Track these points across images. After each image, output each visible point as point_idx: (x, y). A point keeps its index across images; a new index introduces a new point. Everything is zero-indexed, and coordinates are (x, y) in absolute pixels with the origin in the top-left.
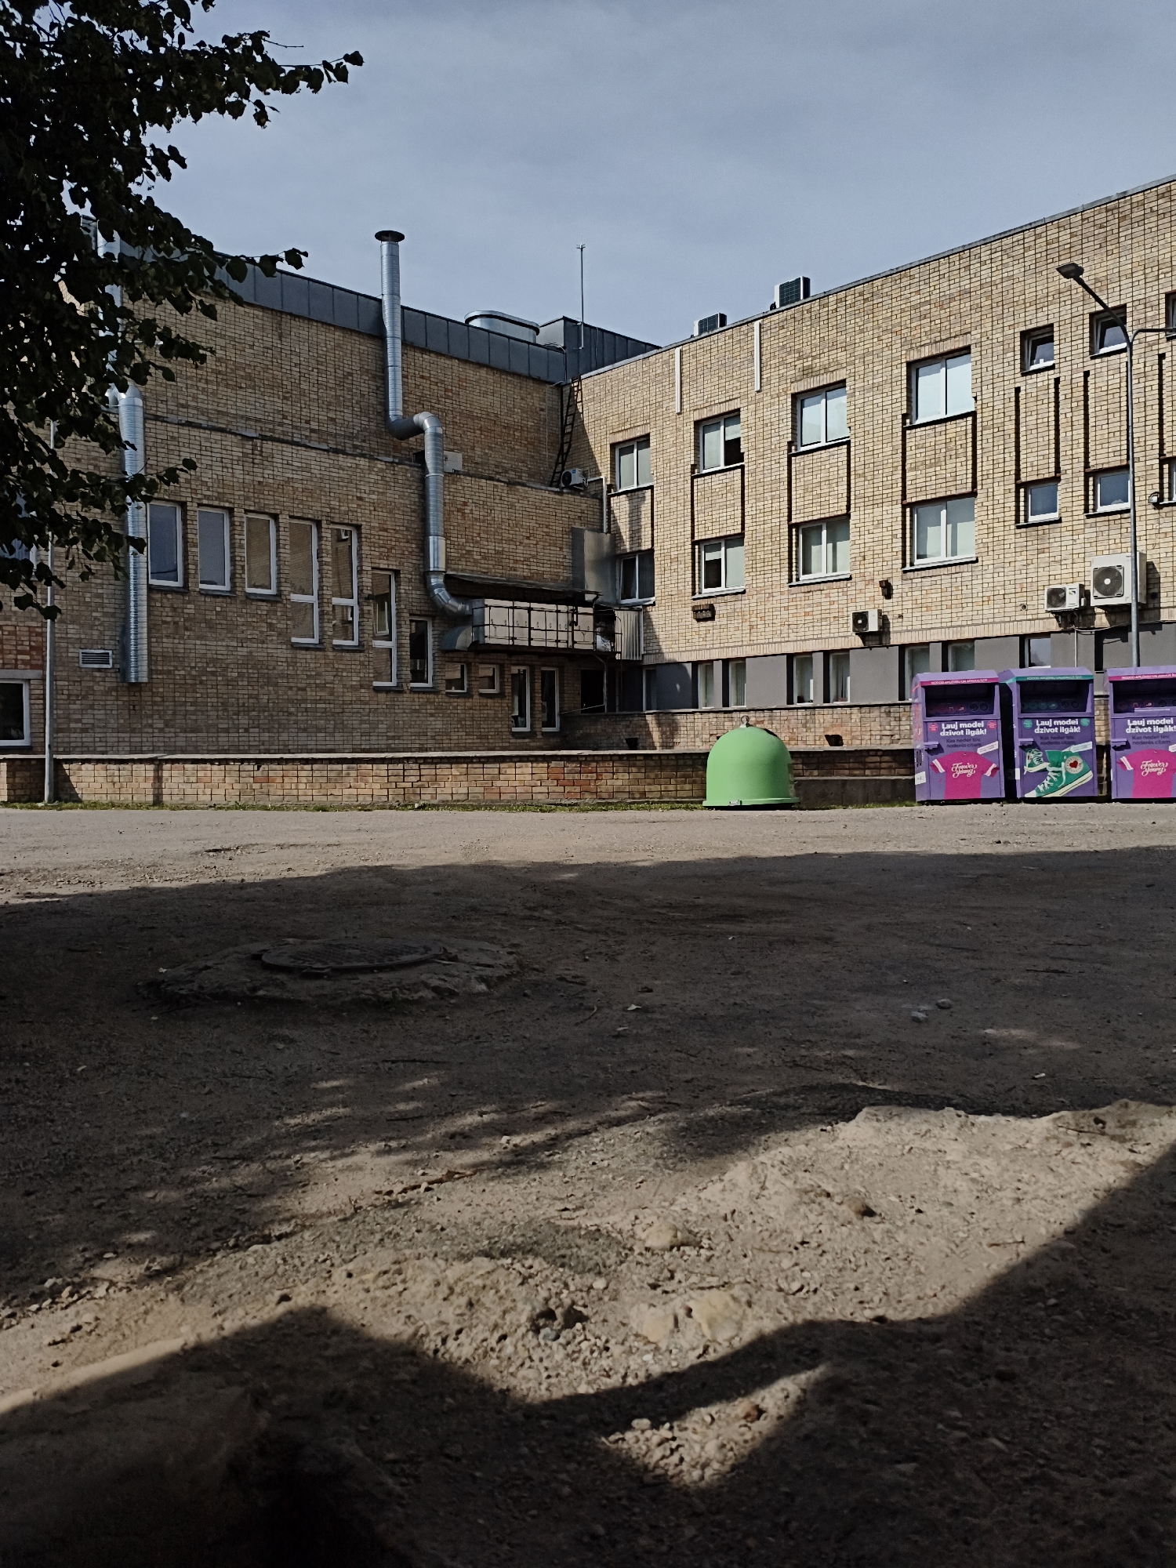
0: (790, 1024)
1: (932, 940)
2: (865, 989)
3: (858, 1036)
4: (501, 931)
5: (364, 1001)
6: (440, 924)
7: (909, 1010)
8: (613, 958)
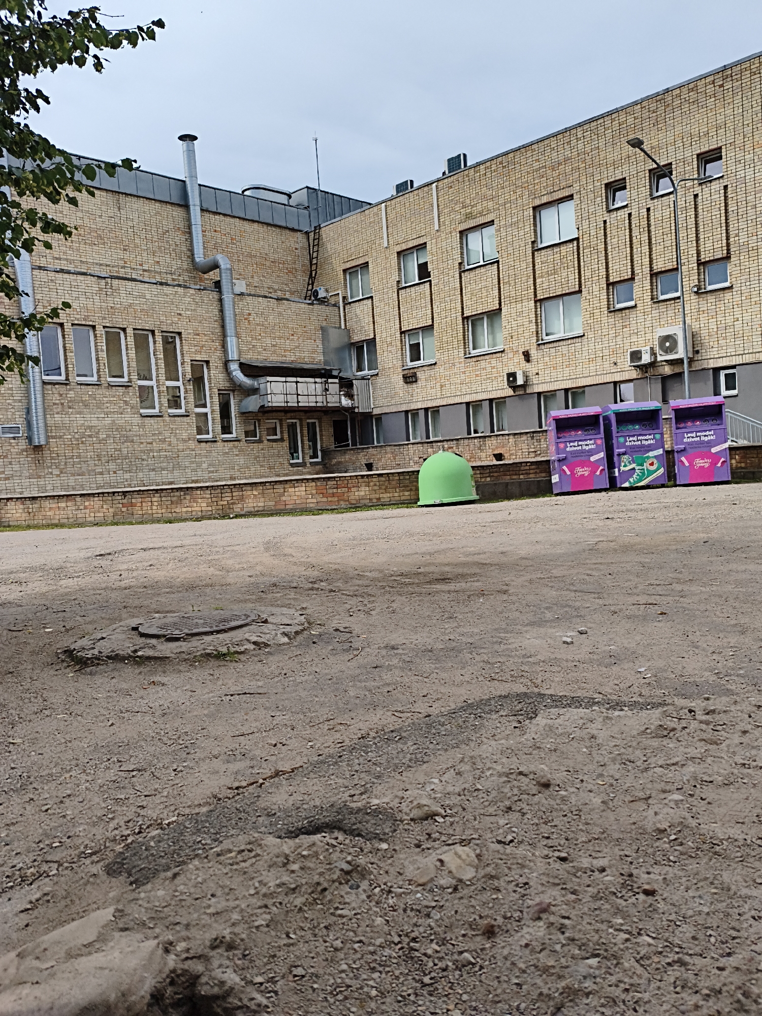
0: (486, 651)
1: (572, 588)
2: (532, 624)
3: (530, 656)
4: (294, 599)
5: (209, 655)
6: (254, 597)
7: (561, 637)
8: (368, 613)
